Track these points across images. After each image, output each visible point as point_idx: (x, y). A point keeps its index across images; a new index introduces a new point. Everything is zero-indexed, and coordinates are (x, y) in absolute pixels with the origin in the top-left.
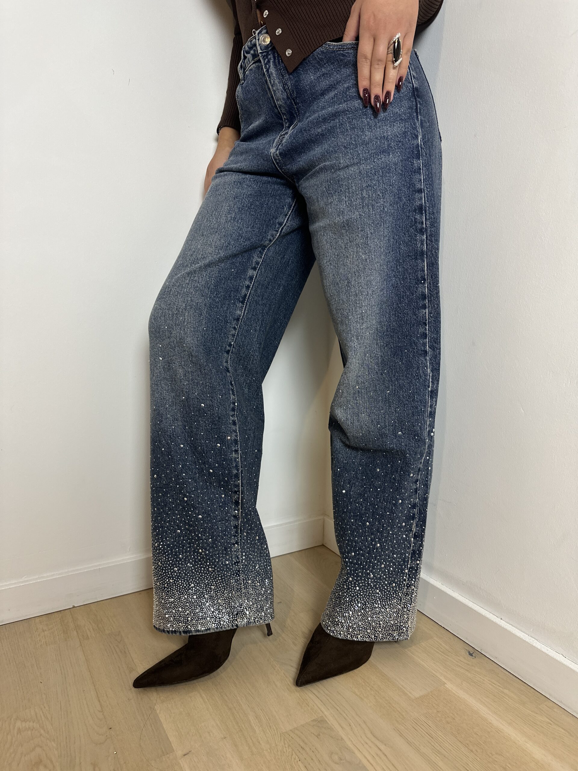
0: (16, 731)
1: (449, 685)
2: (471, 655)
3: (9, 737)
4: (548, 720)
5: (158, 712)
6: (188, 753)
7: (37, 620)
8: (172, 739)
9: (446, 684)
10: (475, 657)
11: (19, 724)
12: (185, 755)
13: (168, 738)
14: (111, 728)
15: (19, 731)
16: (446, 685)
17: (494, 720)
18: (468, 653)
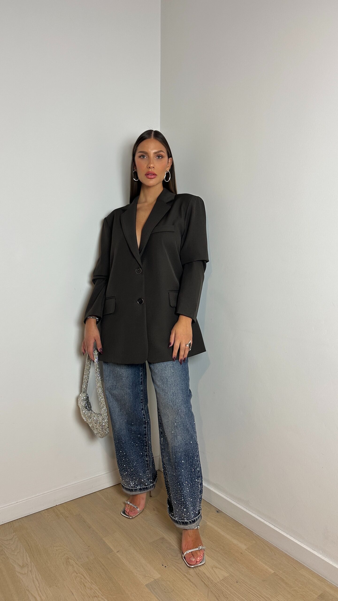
0: (55, 550)
1: (208, 523)
2: (218, 512)
3: (54, 552)
4: (241, 532)
5: (104, 540)
7: (43, 512)
8: (112, 548)
11: (55, 548)
12: (118, 552)
13: (110, 548)
14: (89, 547)
15: (57, 550)
17: (223, 533)
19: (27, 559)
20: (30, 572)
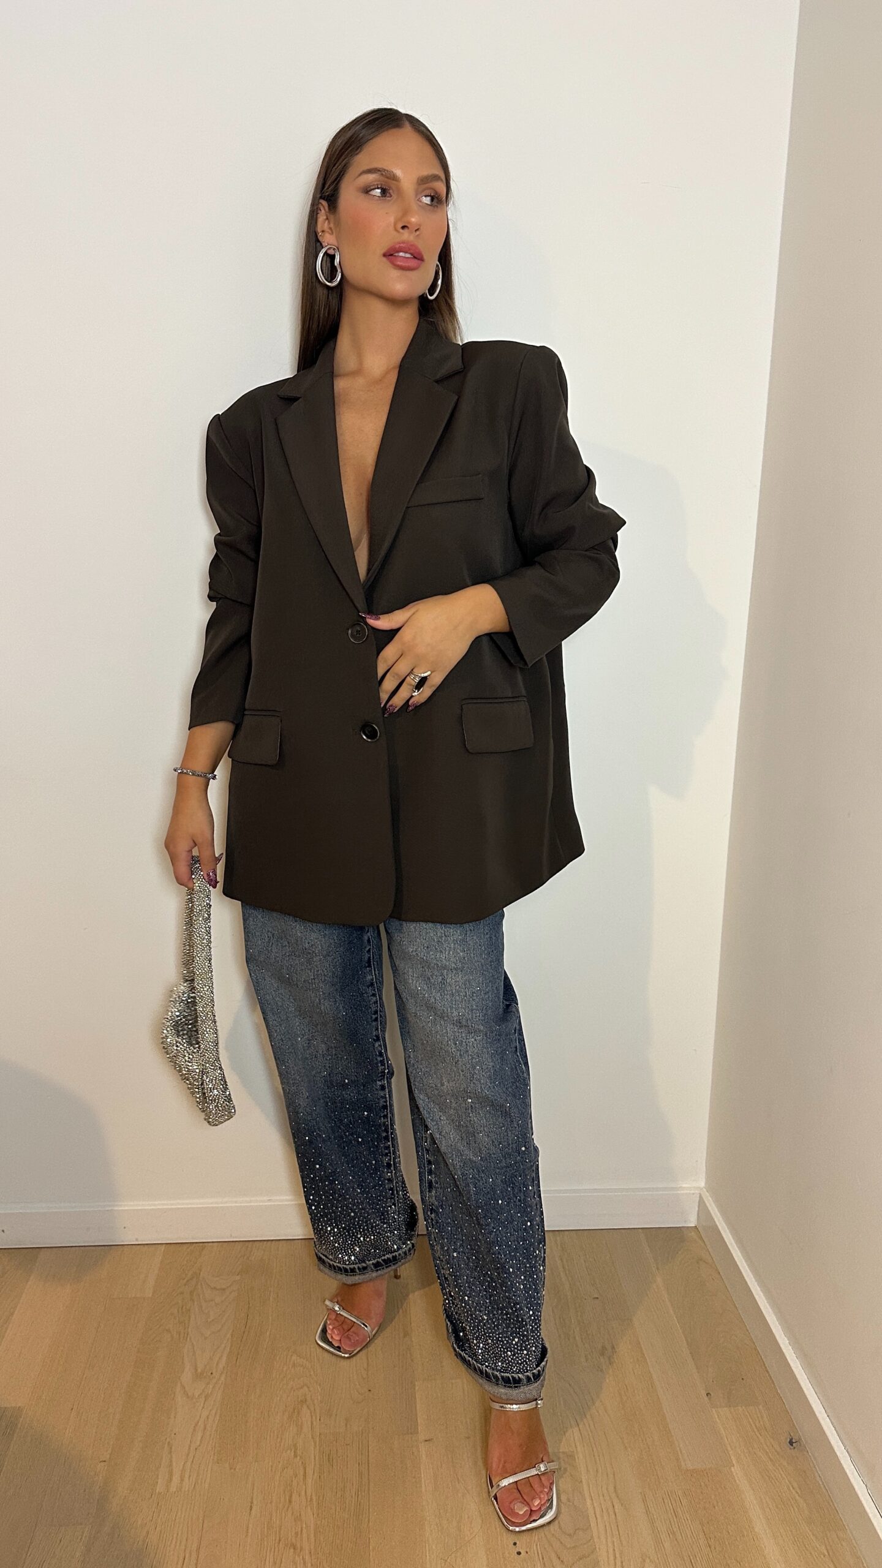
1: (736, 1470)
2: (791, 1443)
6: (429, 1440)
8: (420, 1421)
9: (734, 1466)
10: (794, 1448)
12: (426, 1441)
13: (417, 1419)
16: (732, 1468)
18: (789, 1440)
19: (220, 1358)
20: (205, 1397)
